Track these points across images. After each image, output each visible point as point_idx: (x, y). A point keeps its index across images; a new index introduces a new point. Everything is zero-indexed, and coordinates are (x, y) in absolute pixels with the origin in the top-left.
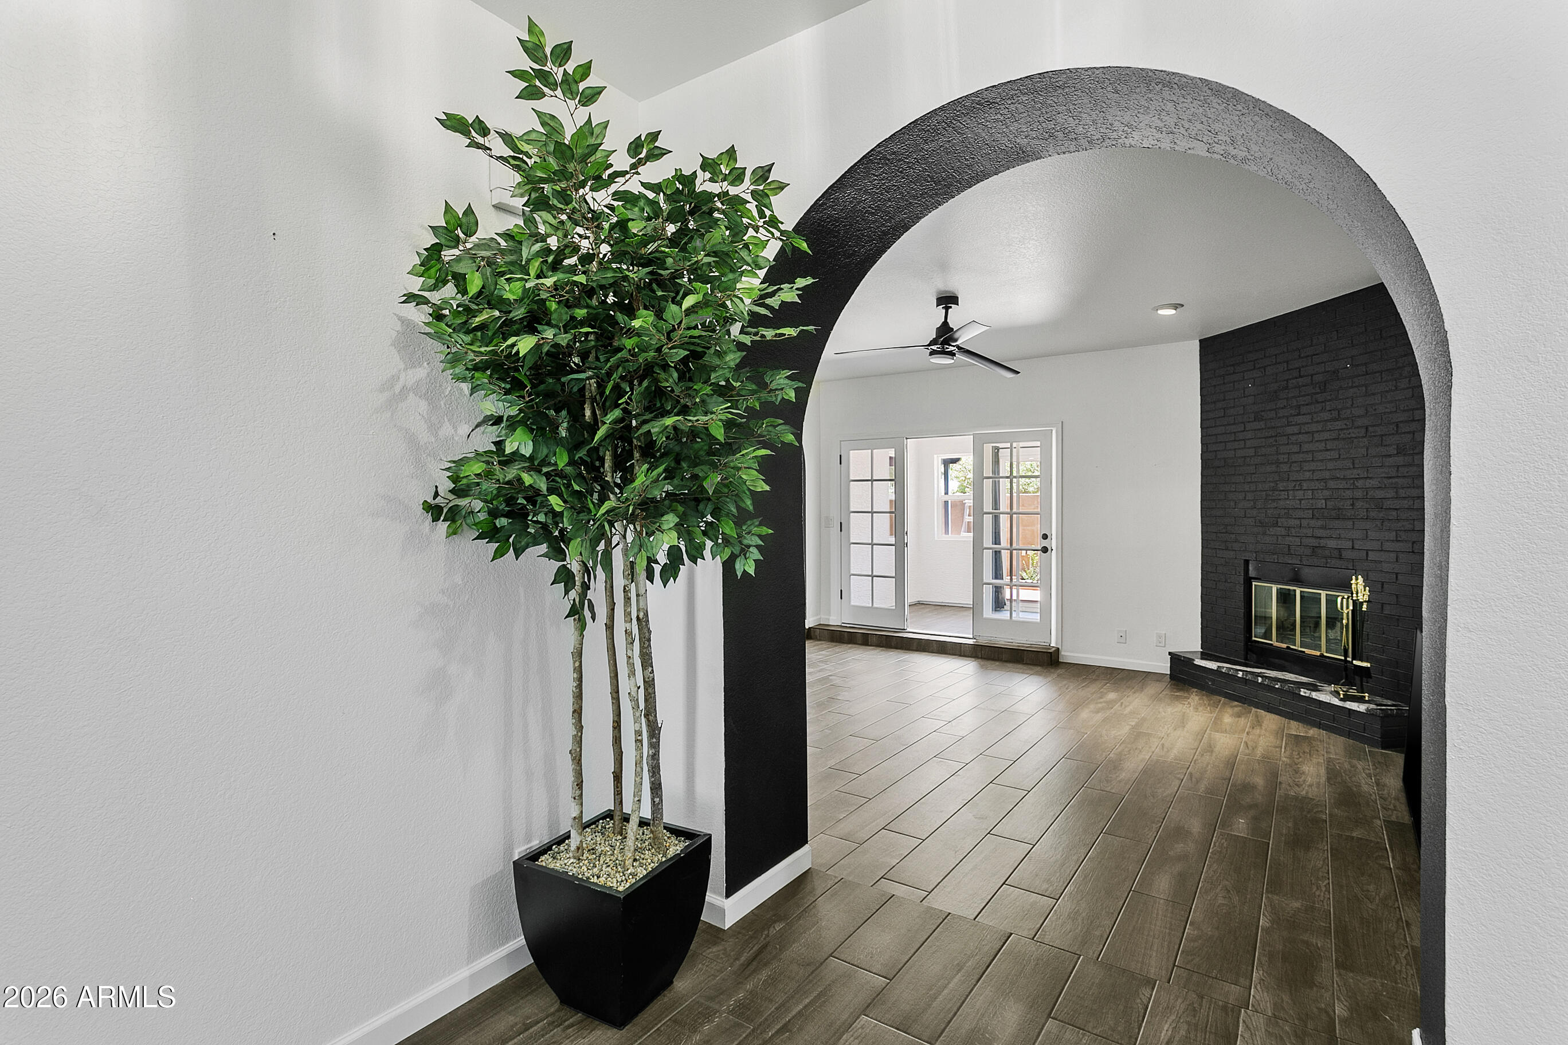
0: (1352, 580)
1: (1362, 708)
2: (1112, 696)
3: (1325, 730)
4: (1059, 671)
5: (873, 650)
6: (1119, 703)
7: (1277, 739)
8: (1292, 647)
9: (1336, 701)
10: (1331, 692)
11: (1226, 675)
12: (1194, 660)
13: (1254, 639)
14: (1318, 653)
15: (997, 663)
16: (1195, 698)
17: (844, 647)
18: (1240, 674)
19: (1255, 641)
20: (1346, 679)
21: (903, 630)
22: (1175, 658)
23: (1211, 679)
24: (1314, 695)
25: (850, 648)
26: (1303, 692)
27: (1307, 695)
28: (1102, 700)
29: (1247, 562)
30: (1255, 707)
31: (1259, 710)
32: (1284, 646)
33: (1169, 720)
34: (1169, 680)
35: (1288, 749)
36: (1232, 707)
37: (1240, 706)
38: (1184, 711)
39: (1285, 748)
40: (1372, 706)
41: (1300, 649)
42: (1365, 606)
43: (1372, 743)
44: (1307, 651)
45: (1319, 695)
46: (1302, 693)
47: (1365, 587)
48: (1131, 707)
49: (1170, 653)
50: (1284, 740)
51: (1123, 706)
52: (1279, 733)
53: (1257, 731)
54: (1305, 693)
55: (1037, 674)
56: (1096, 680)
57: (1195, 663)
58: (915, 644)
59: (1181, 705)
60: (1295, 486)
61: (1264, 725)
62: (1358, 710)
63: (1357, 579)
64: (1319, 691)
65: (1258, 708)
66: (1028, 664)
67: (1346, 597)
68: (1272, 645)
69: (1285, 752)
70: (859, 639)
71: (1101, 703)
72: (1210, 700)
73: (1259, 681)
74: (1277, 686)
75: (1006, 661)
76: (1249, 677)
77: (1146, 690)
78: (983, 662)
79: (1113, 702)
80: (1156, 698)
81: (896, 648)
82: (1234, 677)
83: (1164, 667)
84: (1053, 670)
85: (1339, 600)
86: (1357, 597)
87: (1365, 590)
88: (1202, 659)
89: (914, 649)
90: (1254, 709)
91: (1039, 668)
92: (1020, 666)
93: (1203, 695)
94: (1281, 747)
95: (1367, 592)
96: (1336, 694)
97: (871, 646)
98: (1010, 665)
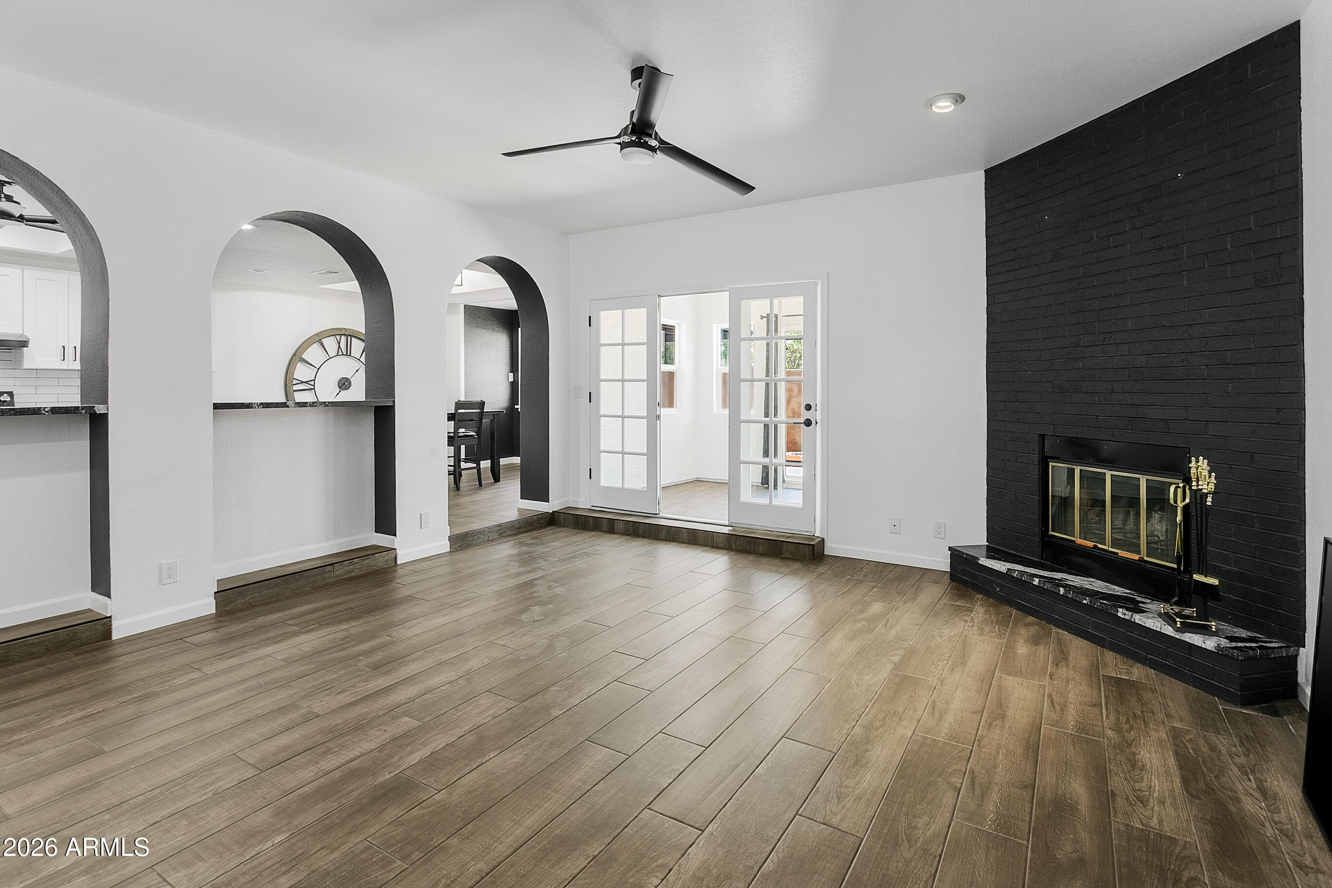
0: (1190, 462)
1: (1210, 644)
2: (877, 608)
3: (1154, 669)
4: (822, 569)
5: (618, 538)
6: (883, 622)
7: (1092, 688)
8: (1100, 546)
9: (1169, 631)
10: (1160, 615)
11: (1017, 581)
12: (978, 559)
13: (1051, 533)
14: (1136, 557)
15: (751, 558)
16: (979, 611)
17: (586, 535)
18: (1036, 581)
19: (1052, 535)
20: (1180, 597)
21: (655, 515)
22: (957, 555)
23: (999, 585)
24: (1138, 618)
25: (592, 536)
26: (1121, 613)
27: (1127, 617)
28: (862, 616)
29: (1043, 437)
30: (1056, 626)
31: (1060, 631)
32: (1091, 544)
33: (945, 651)
34: (949, 580)
35: (1111, 708)
36: (1027, 625)
37: (1037, 624)
38: (965, 633)
39: (1107, 709)
40: (1224, 642)
41: (1111, 549)
42: (1209, 499)
43: (1226, 696)
44: (1122, 553)
45: (1144, 620)
46: (1120, 615)
47: (1210, 472)
48: (898, 628)
49: (950, 548)
50: (1102, 689)
51: (888, 626)
52: (1094, 672)
53: (1063, 671)
54: (1125, 614)
55: (794, 573)
56: (861, 582)
57: (980, 562)
58: (664, 532)
59: (962, 623)
60: (1104, 340)
61: (1071, 658)
62: (1204, 646)
63: (1197, 461)
64: (1144, 612)
65: (1059, 628)
66: (786, 558)
67: (1181, 485)
68: (1074, 542)
69: (1107, 716)
70: (605, 524)
71: (861, 620)
72: (998, 614)
73: (1061, 593)
74: (1084, 602)
75: (763, 555)
76: (1048, 586)
77: (919, 598)
78: (734, 556)
79: (874, 620)
80: (931, 611)
81: (644, 537)
82: (1029, 584)
83: (943, 563)
84: (813, 568)
85: (1172, 489)
86: (1198, 485)
87: (1210, 477)
88: (989, 557)
89: (664, 538)
90: (1054, 630)
91: (797, 565)
92: (777, 561)
93: (990, 606)
94: (1101, 704)
95: (1213, 480)
96: (1168, 618)
97: (616, 533)
98: (765, 560)
